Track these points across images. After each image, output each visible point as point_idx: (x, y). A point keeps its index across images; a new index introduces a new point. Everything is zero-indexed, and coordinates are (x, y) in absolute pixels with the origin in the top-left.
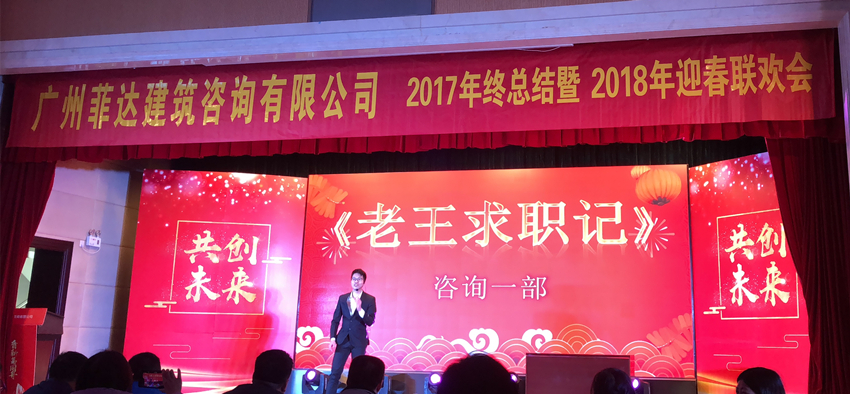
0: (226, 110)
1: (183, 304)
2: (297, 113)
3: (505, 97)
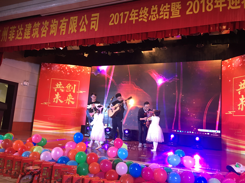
0: (48, 32)
1: (53, 104)
2: (71, 31)
3: (148, 17)
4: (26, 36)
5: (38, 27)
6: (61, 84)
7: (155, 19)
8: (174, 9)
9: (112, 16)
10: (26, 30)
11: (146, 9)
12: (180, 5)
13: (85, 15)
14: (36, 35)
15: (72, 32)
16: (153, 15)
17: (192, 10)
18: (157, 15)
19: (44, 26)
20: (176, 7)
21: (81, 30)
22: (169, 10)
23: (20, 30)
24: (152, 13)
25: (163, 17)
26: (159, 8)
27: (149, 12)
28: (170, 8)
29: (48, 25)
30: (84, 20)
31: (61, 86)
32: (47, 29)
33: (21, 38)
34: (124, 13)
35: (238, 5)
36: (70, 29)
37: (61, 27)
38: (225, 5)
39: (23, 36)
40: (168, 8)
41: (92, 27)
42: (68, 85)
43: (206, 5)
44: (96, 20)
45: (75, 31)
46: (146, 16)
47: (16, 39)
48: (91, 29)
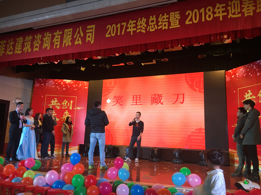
0: (41, 45)
2: (65, 44)
3: (146, 28)
4: (18, 50)
5: (30, 40)
6: (56, 101)
7: (154, 30)
8: (173, 19)
9: (109, 28)
10: (17, 44)
11: (144, 20)
12: (179, 15)
13: (81, 27)
14: (28, 49)
15: (67, 45)
16: (151, 25)
17: (191, 20)
18: (156, 26)
19: (37, 40)
20: (175, 17)
21: (76, 43)
22: (167, 20)
23: (10, 45)
24: (150, 24)
25: (162, 28)
26: (157, 18)
27: (147, 23)
28: (169, 18)
29: (40, 39)
30: (79, 32)
31: (56, 103)
32: (40, 42)
33: (11, 53)
34: (121, 24)
35: (239, 13)
36: (64, 42)
37: (55, 40)
38: (226, 14)
39: (14, 50)
40: (167, 18)
41: (87, 39)
42: (64, 101)
43: (206, 14)
44: (92, 32)
45: (70, 44)
46: (144, 26)
47: (6, 54)
48: (87, 41)
